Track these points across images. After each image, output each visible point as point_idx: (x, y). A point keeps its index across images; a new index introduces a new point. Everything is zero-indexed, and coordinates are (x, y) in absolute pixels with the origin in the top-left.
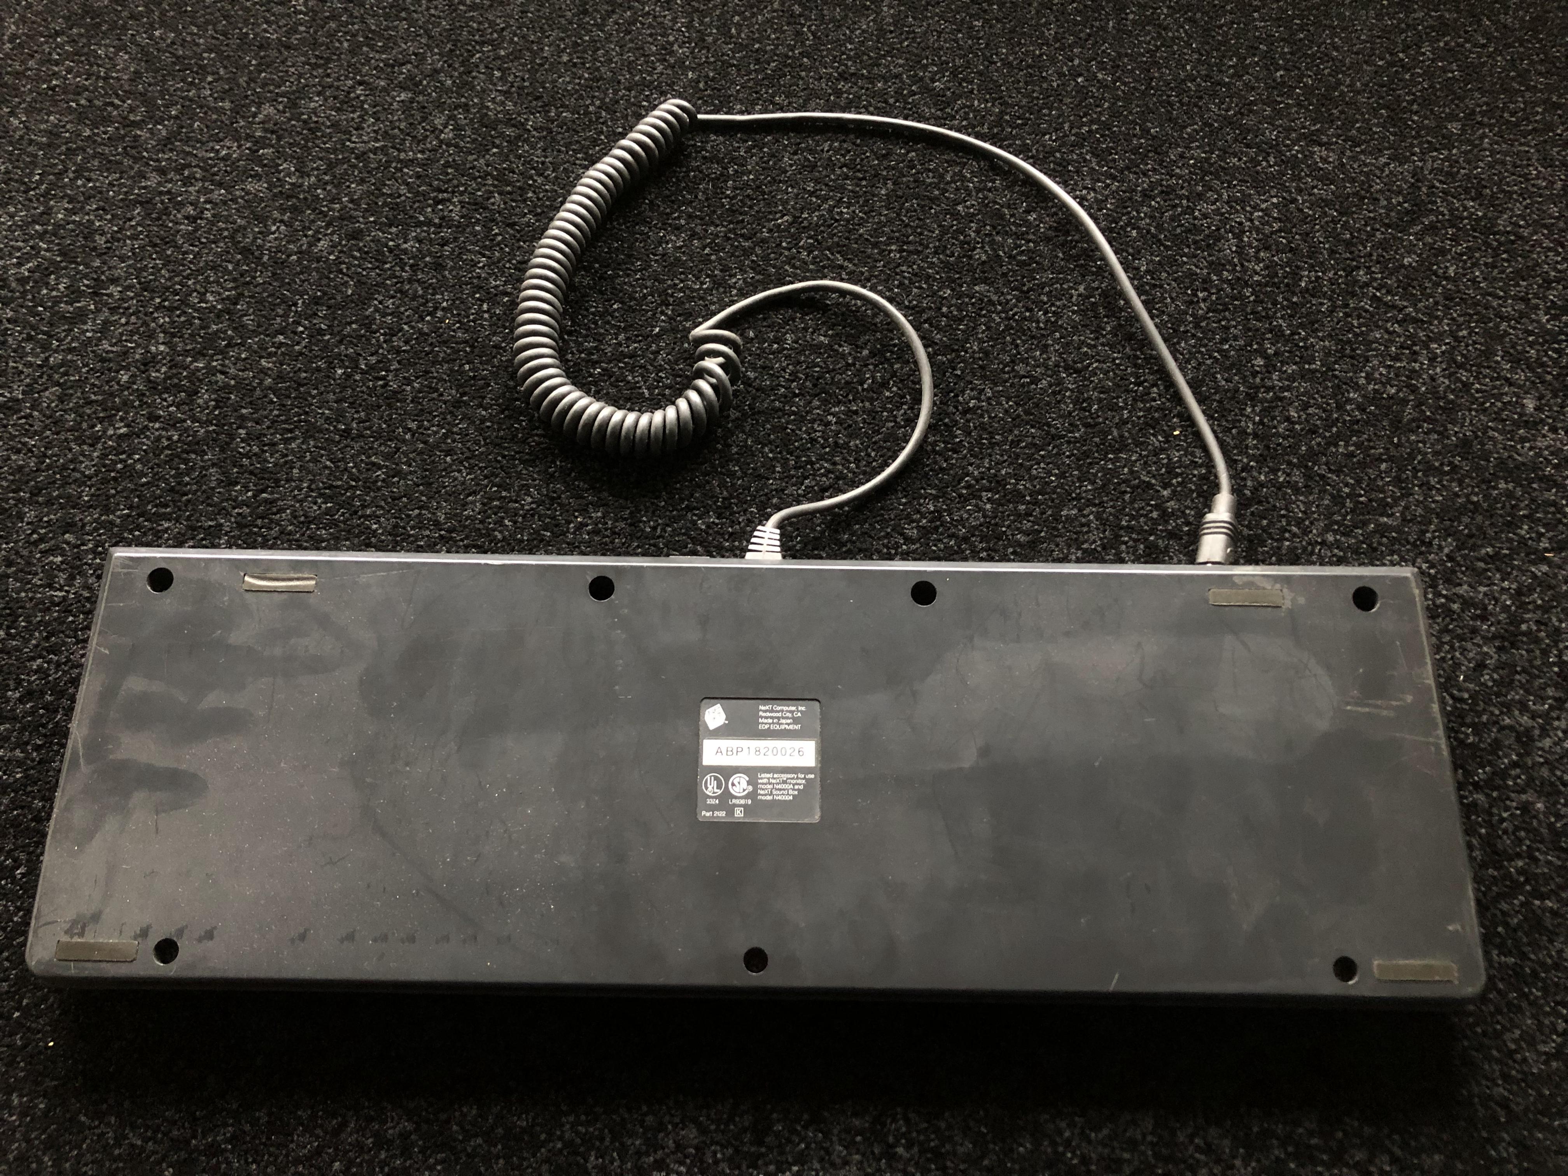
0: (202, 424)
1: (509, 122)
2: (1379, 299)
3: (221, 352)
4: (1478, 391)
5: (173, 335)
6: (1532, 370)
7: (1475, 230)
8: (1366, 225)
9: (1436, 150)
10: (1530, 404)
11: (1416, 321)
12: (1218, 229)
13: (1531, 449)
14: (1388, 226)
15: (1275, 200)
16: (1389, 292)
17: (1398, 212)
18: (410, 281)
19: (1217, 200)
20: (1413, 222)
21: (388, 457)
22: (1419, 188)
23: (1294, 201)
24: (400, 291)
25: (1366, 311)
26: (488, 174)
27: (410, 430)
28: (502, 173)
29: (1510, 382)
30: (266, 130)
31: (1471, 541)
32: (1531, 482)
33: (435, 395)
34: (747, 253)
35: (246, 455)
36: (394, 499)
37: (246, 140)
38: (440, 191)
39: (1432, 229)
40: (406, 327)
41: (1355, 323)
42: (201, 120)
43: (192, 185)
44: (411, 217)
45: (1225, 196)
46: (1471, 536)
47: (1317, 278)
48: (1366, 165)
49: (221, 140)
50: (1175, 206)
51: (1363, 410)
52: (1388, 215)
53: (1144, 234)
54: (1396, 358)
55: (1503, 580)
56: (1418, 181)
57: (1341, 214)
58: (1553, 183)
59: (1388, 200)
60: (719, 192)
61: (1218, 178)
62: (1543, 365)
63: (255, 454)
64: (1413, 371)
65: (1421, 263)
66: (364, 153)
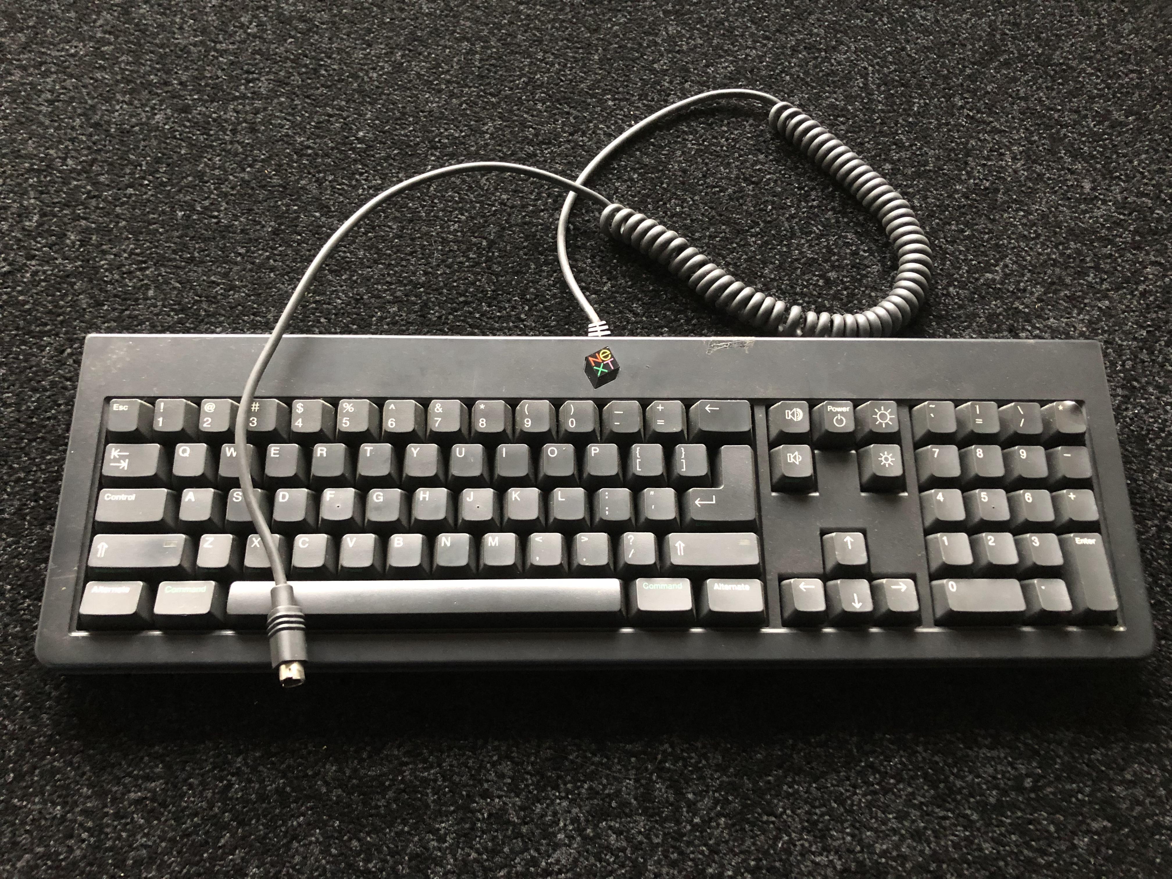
0: (72, 260)
1: (302, 19)
2: (972, 118)
3: (82, 204)
4: (1049, 179)
5: (42, 193)
6: (1087, 162)
7: (1036, 64)
8: (958, 64)
9: (1004, 7)
10: (1087, 186)
11: (1001, 131)
12: (850, 72)
13: (1090, 218)
14: (974, 64)
15: (889, 49)
16: (978, 112)
17: (980, 53)
18: (231, 143)
19: (847, 51)
20: (991, 60)
21: (225, 275)
22: (994, 36)
23: (904, 49)
24: (224, 150)
25: (963, 126)
26: (287, 58)
27: (240, 254)
28: (297, 57)
29: (1072, 172)
30: (105, 32)
31: (1053, 288)
32: (1092, 242)
33: (258, 227)
34: (494, 106)
35: (110, 282)
36: (231, 308)
37: (90, 40)
38: (248, 72)
39: (1007, 64)
40: (231, 177)
41: (956, 135)
42: (52, 27)
43: (48, 77)
44: (229, 94)
45: (853, 48)
46: (1053, 283)
47: (926, 104)
48: (955, 20)
49: (69, 42)
50: (816, 58)
51: (967, 198)
52: (973, 56)
53: (795, 79)
54: (988, 159)
55: (1079, 314)
56: (993, 30)
57: (938, 56)
58: (1089, 27)
59: (973, 44)
60: (469, 63)
61: (845, 33)
62: (1093, 157)
63: (117, 281)
64: (1001, 167)
65: (999, 88)
66: (185, 47)
